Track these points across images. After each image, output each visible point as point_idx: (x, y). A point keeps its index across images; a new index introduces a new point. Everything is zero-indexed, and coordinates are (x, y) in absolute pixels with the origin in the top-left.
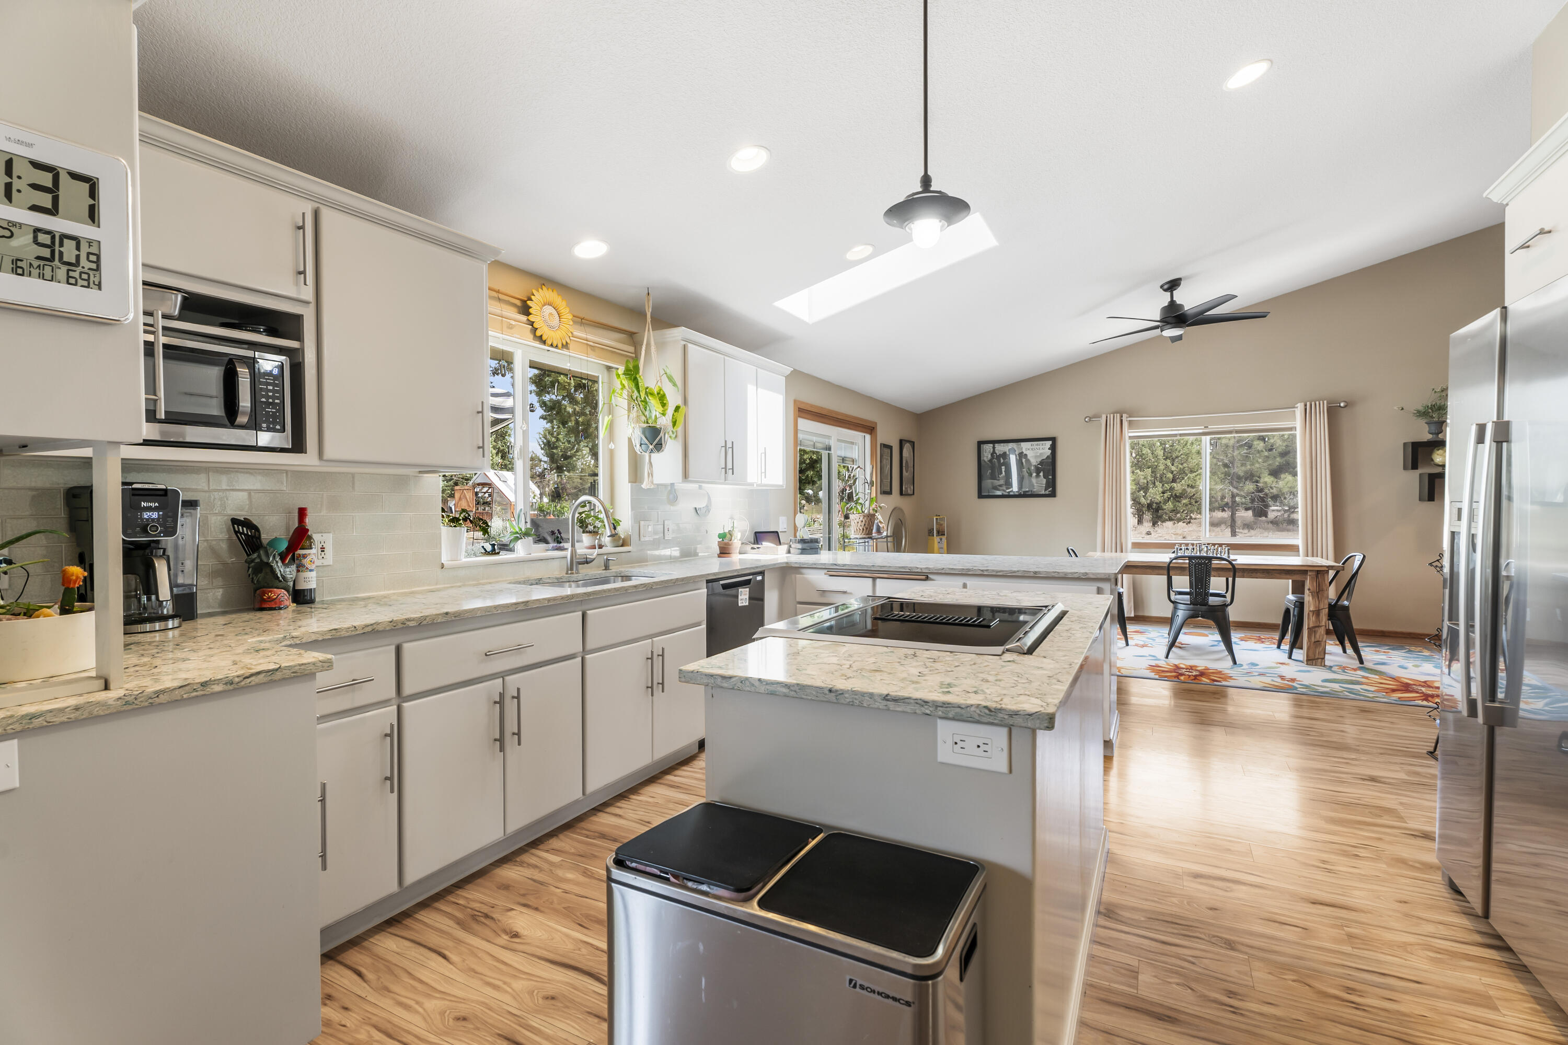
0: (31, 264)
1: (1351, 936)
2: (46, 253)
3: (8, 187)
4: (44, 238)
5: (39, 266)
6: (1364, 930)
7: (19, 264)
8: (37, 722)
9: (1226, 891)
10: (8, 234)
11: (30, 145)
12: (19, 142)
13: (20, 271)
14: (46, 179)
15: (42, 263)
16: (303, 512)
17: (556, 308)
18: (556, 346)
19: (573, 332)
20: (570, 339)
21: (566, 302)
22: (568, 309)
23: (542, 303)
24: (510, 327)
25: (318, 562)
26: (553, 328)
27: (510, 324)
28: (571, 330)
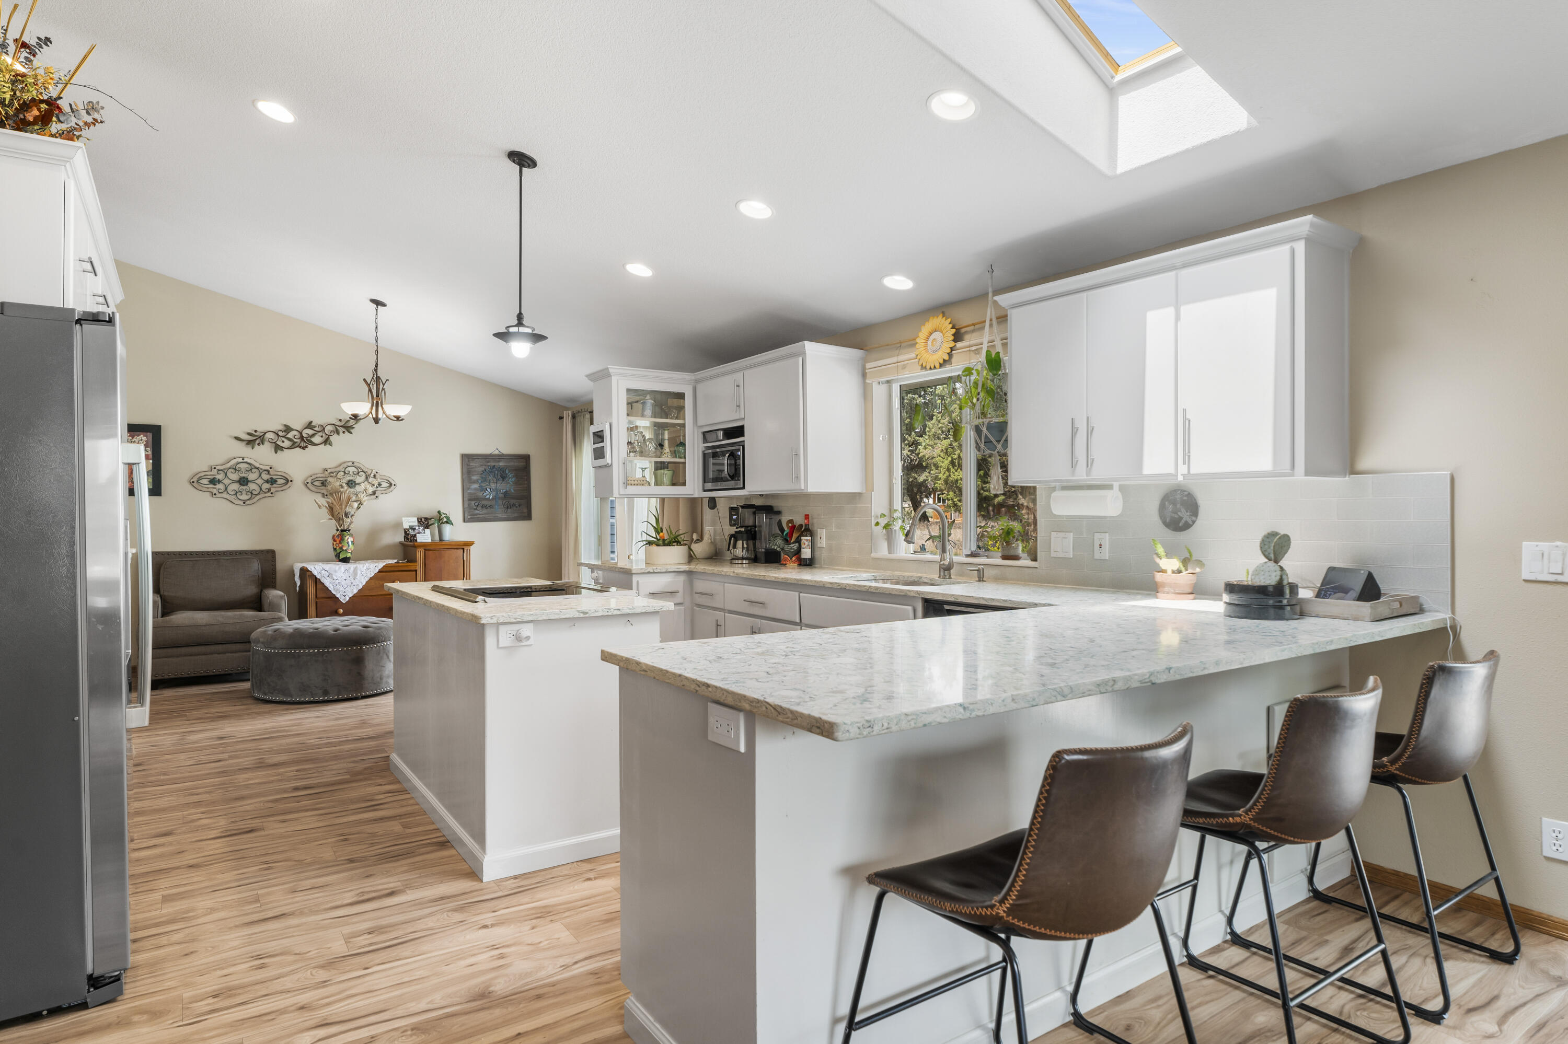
1: (257, 901)
6: (242, 910)
9: (362, 892)
16: (807, 517)
17: (942, 332)
18: (935, 367)
19: (955, 346)
20: (950, 355)
21: (949, 320)
22: (951, 326)
23: (927, 334)
24: (904, 367)
25: (819, 545)
26: (935, 351)
27: (904, 365)
28: (952, 344)
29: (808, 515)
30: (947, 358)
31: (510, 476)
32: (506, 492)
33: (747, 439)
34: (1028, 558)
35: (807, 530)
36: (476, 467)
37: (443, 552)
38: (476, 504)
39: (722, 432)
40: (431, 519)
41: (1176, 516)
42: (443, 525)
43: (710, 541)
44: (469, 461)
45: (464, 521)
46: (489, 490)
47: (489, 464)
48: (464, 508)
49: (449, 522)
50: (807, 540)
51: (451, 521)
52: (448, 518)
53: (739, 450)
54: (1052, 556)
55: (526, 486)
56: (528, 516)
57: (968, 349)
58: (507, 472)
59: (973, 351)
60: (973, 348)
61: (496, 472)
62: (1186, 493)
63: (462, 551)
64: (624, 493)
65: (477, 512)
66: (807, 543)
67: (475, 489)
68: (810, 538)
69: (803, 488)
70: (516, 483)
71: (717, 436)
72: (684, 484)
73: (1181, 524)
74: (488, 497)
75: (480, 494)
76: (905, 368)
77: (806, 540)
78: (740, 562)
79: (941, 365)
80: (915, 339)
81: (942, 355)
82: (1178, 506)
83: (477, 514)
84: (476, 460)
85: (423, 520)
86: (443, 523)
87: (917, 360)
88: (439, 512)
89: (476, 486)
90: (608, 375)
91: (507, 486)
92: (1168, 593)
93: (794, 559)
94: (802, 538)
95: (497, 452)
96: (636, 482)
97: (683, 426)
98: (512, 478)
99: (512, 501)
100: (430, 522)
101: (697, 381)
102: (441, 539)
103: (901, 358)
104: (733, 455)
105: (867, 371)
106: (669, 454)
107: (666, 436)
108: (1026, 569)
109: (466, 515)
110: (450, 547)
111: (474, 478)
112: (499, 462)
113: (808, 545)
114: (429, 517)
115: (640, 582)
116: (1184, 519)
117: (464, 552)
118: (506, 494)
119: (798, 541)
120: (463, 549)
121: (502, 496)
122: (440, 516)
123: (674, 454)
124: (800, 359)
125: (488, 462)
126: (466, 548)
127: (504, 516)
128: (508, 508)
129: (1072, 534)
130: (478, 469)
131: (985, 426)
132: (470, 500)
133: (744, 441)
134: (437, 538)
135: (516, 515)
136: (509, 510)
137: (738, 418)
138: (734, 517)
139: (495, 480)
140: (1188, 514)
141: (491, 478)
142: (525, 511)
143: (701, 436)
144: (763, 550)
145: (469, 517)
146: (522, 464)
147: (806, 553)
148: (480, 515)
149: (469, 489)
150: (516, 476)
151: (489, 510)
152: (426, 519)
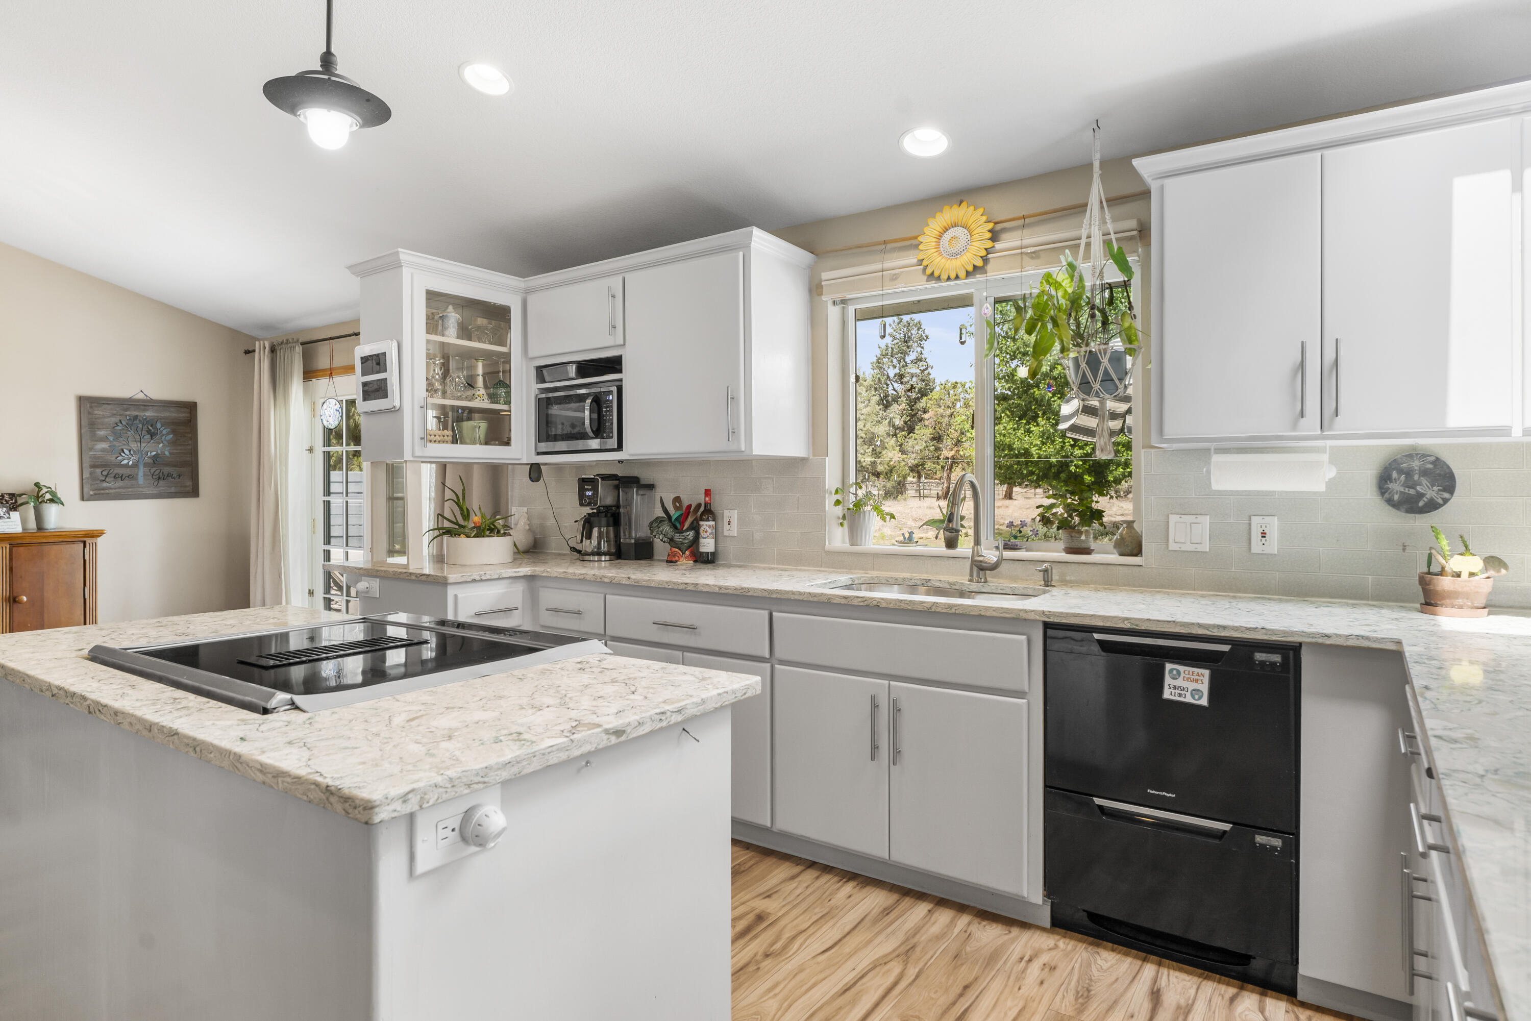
16: (708, 492)
17: (965, 227)
18: (957, 277)
19: (993, 247)
20: (985, 260)
21: (981, 210)
22: (984, 218)
23: (941, 230)
24: (894, 278)
25: (726, 533)
26: (955, 255)
27: (895, 274)
28: (989, 244)
29: (709, 490)
30: (980, 263)
31: (164, 432)
32: (157, 456)
33: (629, 376)
34: (1115, 551)
35: (708, 512)
36: (104, 417)
37: (46, 548)
38: (105, 473)
39: (574, 367)
40: (20, 495)
41: (1412, 492)
42: (45, 504)
43: (527, 527)
44: (91, 407)
45: (83, 498)
46: (126, 451)
47: (128, 413)
48: (82, 479)
49: (55, 500)
50: (710, 526)
51: (59, 499)
52: (53, 493)
53: (610, 392)
54: (1171, 548)
55: (190, 447)
56: (194, 492)
57: (1019, 251)
58: (159, 425)
59: (1027, 254)
60: (1029, 250)
61: (140, 426)
62: (1432, 459)
63: (82, 545)
64: (420, 454)
65: (105, 485)
66: (709, 531)
67: (103, 450)
68: (713, 523)
69: (743, 449)
70: (173, 443)
71: (567, 372)
72: (508, 443)
73: (1421, 504)
74: (125, 462)
75: (112, 458)
76: (896, 279)
77: (706, 526)
78: (596, 558)
79: (968, 274)
80: (916, 238)
81: (971, 258)
82: (1416, 477)
83: (104, 489)
84: (106, 406)
85: (7, 498)
86: (43, 501)
87: (922, 267)
88: (37, 485)
89: (104, 445)
90: (398, 265)
91: (159, 447)
92: (1461, 607)
93: (687, 553)
94: (701, 523)
95: (141, 396)
96: (437, 437)
97: (507, 356)
98: (168, 434)
99: (167, 470)
100: (20, 501)
101: (528, 291)
102: (40, 527)
103: (887, 265)
104: (598, 402)
105: (823, 283)
106: (486, 397)
107: (480, 370)
108: (1121, 568)
109: (86, 490)
110: (61, 540)
111: (101, 433)
112: (145, 410)
113: (711, 534)
114: (17, 493)
115: (459, 596)
116: (1428, 496)
117: (85, 547)
118: (155, 459)
119: (695, 528)
120: (84, 543)
121: (150, 461)
122: (39, 491)
123: (493, 398)
124: (741, 254)
125: (126, 410)
126: (88, 541)
127: (154, 491)
128: (159, 478)
129: (1208, 517)
130: (109, 419)
131: (1108, 355)
132: (94, 466)
133: (621, 380)
134: (32, 525)
135: (173, 490)
136: (162, 482)
137: (612, 344)
138: (589, 493)
139: (138, 437)
140: (1435, 488)
141: (131, 433)
142: (189, 483)
143: (533, 373)
144: (633, 541)
145: (91, 493)
146: (184, 415)
147: (707, 545)
148: (111, 489)
149: (91, 449)
150: (173, 432)
151: (127, 482)
152: (12, 495)
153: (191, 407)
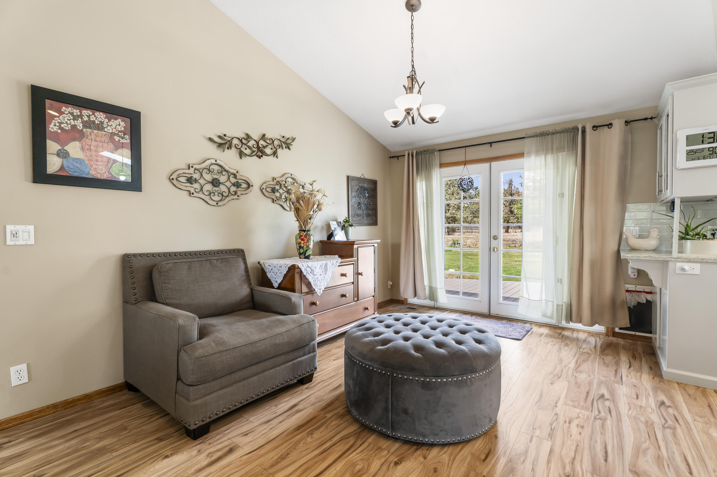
0: (707, 156)
2: (711, 152)
3: (703, 141)
4: (711, 149)
5: (709, 156)
7: (705, 157)
8: (704, 261)
10: (702, 151)
11: (708, 129)
12: (706, 130)
13: (705, 158)
14: (712, 135)
15: (710, 155)
36: (354, 186)
38: (355, 213)
42: (349, 227)
44: (351, 181)
48: (349, 216)
49: (351, 225)
55: (375, 202)
56: (376, 223)
61: (363, 191)
65: (354, 219)
70: (371, 200)
84: (355, 181)
85: (339, 223)
89: (354, 200)
95: (363, 177)
99: (369, 212)
111: (354, 194)
112: (364, 183)
120: (374, 246)
121: (366, 208)
125: (360, 183)
127: (366, 222)
132: (352, 210)
135: (371, 222)
136: (368, 218)
139: (363, 196)
142: (375, 219)
146: (374, 186)
148: (356, 221)
149: (351, 202)
150: (371, 195)
151: (360, 218)
153: (374, 183)
